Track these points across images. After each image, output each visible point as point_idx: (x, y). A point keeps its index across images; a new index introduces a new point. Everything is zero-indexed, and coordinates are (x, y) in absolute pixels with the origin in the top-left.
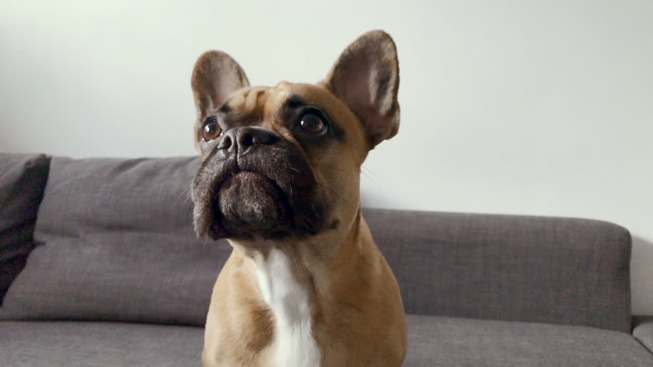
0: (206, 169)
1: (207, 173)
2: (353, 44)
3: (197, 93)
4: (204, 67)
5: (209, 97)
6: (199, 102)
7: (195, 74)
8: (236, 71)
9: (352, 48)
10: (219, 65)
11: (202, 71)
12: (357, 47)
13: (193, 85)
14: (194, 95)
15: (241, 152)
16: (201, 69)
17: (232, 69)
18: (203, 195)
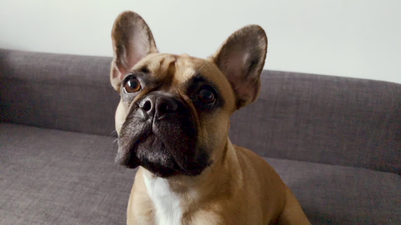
0: (130, 126)
1: (131, 129)
2: (238, 32)
3: (114, 41)
4: (122, 23)
5: (124, 46)
6: (116, 48)
7: (115, 27)
8: (146, 32)
9: (237, 34)
10: (134, 24)
11: (120, 26)
12: (241, 34)
13: (112, 35)
14: (113, 42)
15: (156, 117)
16: (120, 23)
17: (143, 28)
18: (126, 144)
